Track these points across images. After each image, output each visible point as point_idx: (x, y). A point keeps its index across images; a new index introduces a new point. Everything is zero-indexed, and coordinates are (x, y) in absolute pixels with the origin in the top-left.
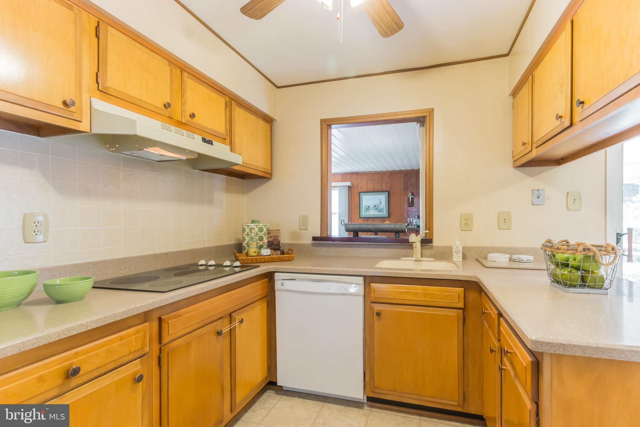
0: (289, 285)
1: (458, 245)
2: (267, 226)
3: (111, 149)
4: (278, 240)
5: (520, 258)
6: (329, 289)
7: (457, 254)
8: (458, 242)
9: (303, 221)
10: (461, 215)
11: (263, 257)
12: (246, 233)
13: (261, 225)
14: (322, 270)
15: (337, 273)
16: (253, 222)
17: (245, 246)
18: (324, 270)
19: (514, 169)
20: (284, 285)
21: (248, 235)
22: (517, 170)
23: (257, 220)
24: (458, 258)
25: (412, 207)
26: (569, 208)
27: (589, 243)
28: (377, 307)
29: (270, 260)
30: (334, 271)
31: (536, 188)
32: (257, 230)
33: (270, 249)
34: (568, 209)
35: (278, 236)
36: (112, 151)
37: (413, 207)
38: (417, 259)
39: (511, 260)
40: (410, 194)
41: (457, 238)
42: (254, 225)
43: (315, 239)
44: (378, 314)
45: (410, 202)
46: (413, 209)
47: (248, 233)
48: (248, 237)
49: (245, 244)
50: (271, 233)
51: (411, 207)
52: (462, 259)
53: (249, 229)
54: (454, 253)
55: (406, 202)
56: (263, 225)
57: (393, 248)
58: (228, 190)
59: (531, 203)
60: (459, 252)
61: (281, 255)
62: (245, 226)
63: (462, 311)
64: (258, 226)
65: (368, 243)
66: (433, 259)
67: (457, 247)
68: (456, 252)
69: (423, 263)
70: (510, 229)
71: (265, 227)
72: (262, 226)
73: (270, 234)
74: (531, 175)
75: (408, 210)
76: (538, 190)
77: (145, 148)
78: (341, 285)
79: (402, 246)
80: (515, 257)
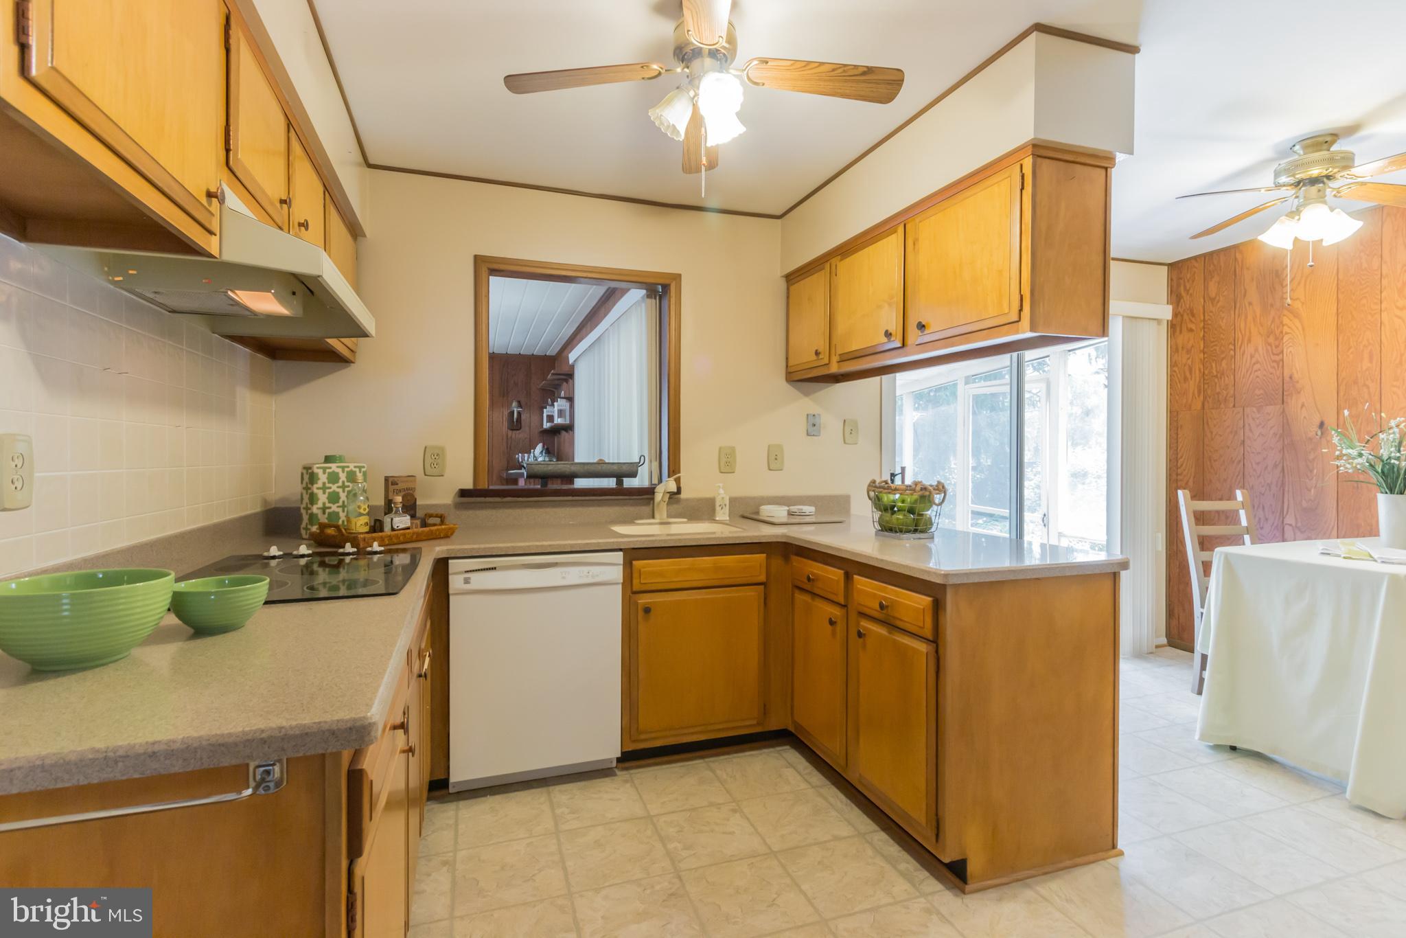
0: (479, 581)
1: (722, 495)
2: (363, 470)
3: (110, 278)
4: (412, 496)
5: (802, 509)
6: (564, 578)
7: (722, 508)
8: (722, 491)
9: (433, 458)
10: (720, 449)
11: (396, 532)
12: (320, 484)
13: (352, 466)
14: (550, 546)
15: (578, 549)
16: (328, 459)
17: (317, 515)
18: (554, 545)
19: (789, 386)
20: (472, 581)
21: (324, 488)
22: (793, 387)
23: (340, 457)
24: (722, 515)
25: (518, 432)
26: (846, 441)
27: (927, 483)
28: (644, 600)
29: (415, 537)
30: (572, 546)
31: (812, 412)
32: (343, 477)
33: (409, 515)
34: (845, 443)
35: (413, 489)
36: (116, 283)
37: (518, 430)
38: (662, 521)
39: (790, 514)
40: (514, 404)
41: (721, 485)
42: (338, 467)
43: (463, 493)
44: (647, 610)
45: (515, 420)
46: (520, 433)
47: (324, 484)
48: (324, 493)
49: (318, 508)
50: (398, 482)
51: (514, 432)
52: (729, 516)
53: (326, 475)
54: (718, 508)
55: (504, 419)
56: (355, 467)
57: (617, 505)
58: (257, 385)
59: (806, 432)
60: (725, 505)
61: (422, 527)
62: (318, 468)
63: (762, 587)
64: (346, 469)
65: (570, 498)
66: (685, 520)
67: (723, 498)
68: (720, 505)
69: (673, 526)
70: (781, 470)
72: (354, 469)
73: (397, 484)
74: (807, 394)
75: (509, 436)
76: (814, 415)
77: (231, 290)
78: (585, 569)
79: (631, 501)
80: (794, 508)
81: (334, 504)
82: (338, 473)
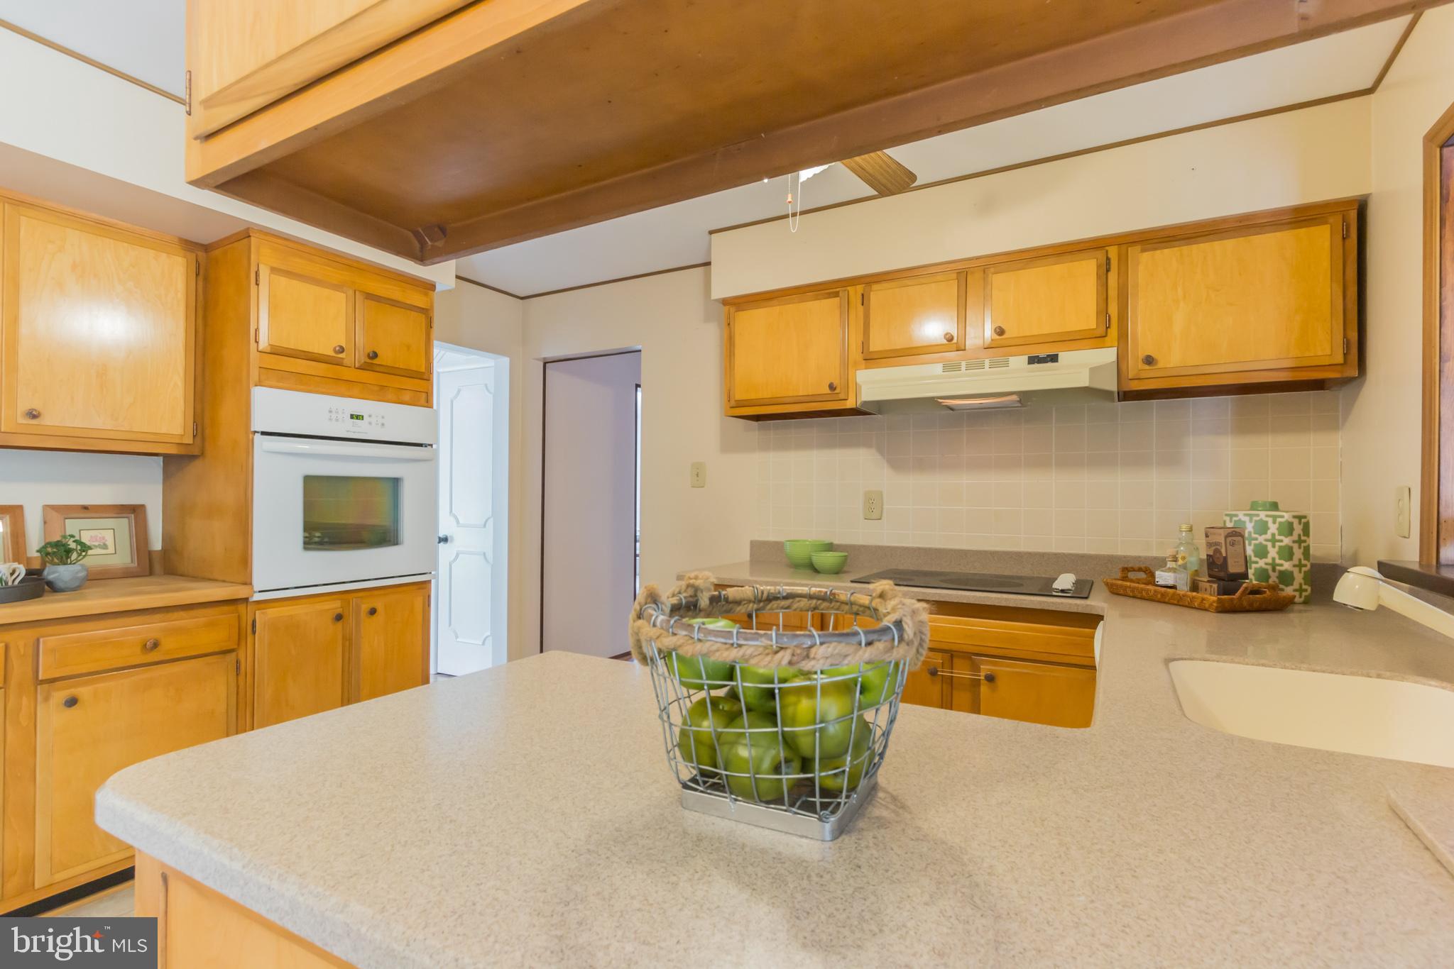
35: (1220, 544)
50: (1210, 534)
56: (1267, 516)
71: (1274, 522)
81: (1261, 559)
82: (1244, 522)
